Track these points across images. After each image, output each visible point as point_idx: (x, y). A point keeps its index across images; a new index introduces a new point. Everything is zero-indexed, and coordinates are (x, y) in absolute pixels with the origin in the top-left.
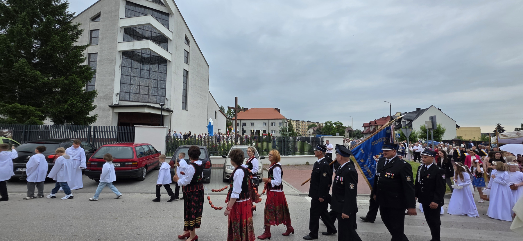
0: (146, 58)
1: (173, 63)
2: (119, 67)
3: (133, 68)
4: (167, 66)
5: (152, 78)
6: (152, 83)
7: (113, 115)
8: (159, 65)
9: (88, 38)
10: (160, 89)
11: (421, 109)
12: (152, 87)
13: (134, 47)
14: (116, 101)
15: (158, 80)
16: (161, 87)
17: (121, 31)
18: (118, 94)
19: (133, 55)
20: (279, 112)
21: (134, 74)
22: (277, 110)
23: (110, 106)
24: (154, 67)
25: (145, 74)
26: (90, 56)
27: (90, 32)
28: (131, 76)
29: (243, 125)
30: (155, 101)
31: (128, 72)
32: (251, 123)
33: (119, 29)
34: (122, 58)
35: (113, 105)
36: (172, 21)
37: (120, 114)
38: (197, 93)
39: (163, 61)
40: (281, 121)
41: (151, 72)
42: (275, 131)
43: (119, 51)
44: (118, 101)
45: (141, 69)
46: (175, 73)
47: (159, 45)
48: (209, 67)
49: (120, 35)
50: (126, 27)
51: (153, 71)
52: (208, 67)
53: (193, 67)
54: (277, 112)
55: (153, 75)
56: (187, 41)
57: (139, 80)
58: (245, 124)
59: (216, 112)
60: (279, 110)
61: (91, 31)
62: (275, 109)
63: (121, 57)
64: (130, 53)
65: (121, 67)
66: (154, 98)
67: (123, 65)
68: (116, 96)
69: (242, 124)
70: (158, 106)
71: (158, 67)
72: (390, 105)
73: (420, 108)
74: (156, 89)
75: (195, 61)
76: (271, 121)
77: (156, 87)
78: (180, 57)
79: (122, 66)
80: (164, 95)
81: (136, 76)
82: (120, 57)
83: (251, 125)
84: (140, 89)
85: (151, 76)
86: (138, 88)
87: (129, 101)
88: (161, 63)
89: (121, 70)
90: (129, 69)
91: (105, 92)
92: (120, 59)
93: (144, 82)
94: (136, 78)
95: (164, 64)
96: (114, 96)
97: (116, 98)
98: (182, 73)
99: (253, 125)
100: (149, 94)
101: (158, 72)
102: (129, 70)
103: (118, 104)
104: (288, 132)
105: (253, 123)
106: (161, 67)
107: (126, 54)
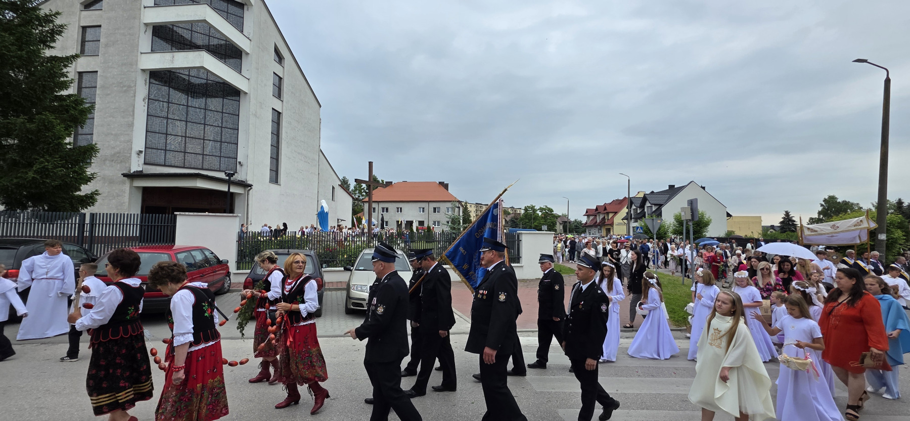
0: (199, 85)
1: (252, 96)
2: (144, 101)
3: (173, 103)
4: (239, 101)
5: (211, 124)
6: (211, 133)
7: (130, 193)
8: (225, 100)
9: (77, 41)
10: (226, 144)
11: (676, 187)
12: (210, 140)
13: (173, 63)
14: (137, 165)
15: (222, 127)
16: (227, 141)
17: (146, 31)
18: (141, 152)
19: (173, 79)
20: (447, 188)
21: (173, 114)
22: (443, 186)
23: (125, 175)
24: (215, 103)
25: (196, 115)
26: (82, 76)
27: (81, 30)
28: (167, 118)
29: (383, 211)
30: (217, 167)
31: (162, 111)
32: (398, 208)
33: (143, 28)
34: (150, 83)
35: (132, 172)
36: (250, 18)
37: (146, 191)
38: (299, 153)
39: (232, 93)
40: (449, 205)
41: (208, 113)
42: (439, 222)
43: (143, 70)
44: (141, 166)
45: (187, 106)
46: (255, 115)
47: (225, 63)
48: (320, 106)
49: (145, 40)
50: (157, 25)
51: (213, 109)
52: (318, 106)
53: (291, 105)
54: (443, 189)
55: (212, 118)
56: (280, 58)
57: (185, 126)
58: (387, 209)
59: (333, 188)
60: (446, 186)
61: (84, 28)
62: (440, 183)
63: (148, 81)
64: (165, 74)
65: (147, 100)
66: (215, 162)
67: (152, 97)
68: (137, 155)
69: (381, 210)
70: (222, 175)
71: (221, 103)
72: (629, 180)
73: (674, 186)
74: (219, 143)
75: (294, 94)
76: (433, 205)
77: (219, 139)
78: (265, 85)
79: (149, 99)
80: (233, 156)
81: (177, 118)
82: (146, 81)
83: (398, 212)
84: (185, 144)
85: (208, 119)
86: (182, 141)
87: (165, 165)
88: (227, 96)
89: (146, 105)
90: (163, 105)
91: (114, 148)
92: (146, 84)
93: (195, 131)
94: (178, 123)
95: (234, 98)
96: (134, 156)
97: (137, 159)
98: (269, 116)
99: (401, 211)
100: (205, 153)
101: (222, 113)
102: (163, 107)
103: (142, 171)
104: (461, 224)
105: (401, 209)
106: (229, 102)
107: (156, 76)
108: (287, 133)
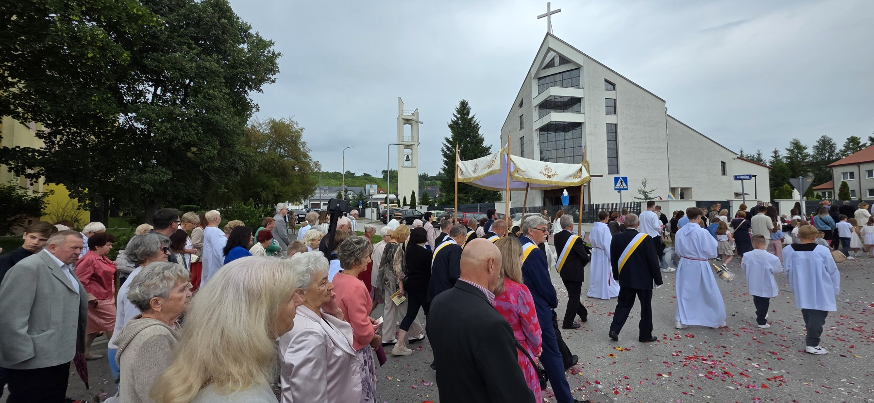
1: (587, 123)
3: (550, 142)
4: (581, 130)
5: (568, 147)
8: (574, 132)
9: (519, 124)
10: (576, 156)
12: (568, 157)
15: (573, 147)
16: (577, 154)
17: (536, 109)
19: (549, 128)
21: (550, 147)
24: (569, 135)
25: (561, 144)
26: (521, 140)
28: (548, 150)
31: (545, 147)
33: (534, 109)
34: (540, 134)
36: (585, 74)
39: (577, 125)
41: (566, 141)
43: (536, 130)
46: (591, 134)
48: (665, 102)
49: (535, 114)
50: (541, 103)
51: (568, 138)
52: (663, 104)
53: (627, 114)
55: (569, 143)
57: (556, 152)
59: (723, 164)
61: (521, 117)
64: (546, 127)
65: (539, 144)
67: (541, 142)
71: (572, 134)
74: (573, 157)
77: (573, 155)
78: (598, 110)
81: (552, 149)
82: (538, 134)
85: (566, 145)
86: (555, 161)
88: (575, 128)
89: (539, 147)
90: (546, 143)
92: (538, 136)
93: (561, 153)
94: (553, 152)
95: (578, 129)
98: (604, 129)
101: (573, 139)
102: (546, 145)
106: (576, 131)
107: (542, 129)
108: (623, 136)
